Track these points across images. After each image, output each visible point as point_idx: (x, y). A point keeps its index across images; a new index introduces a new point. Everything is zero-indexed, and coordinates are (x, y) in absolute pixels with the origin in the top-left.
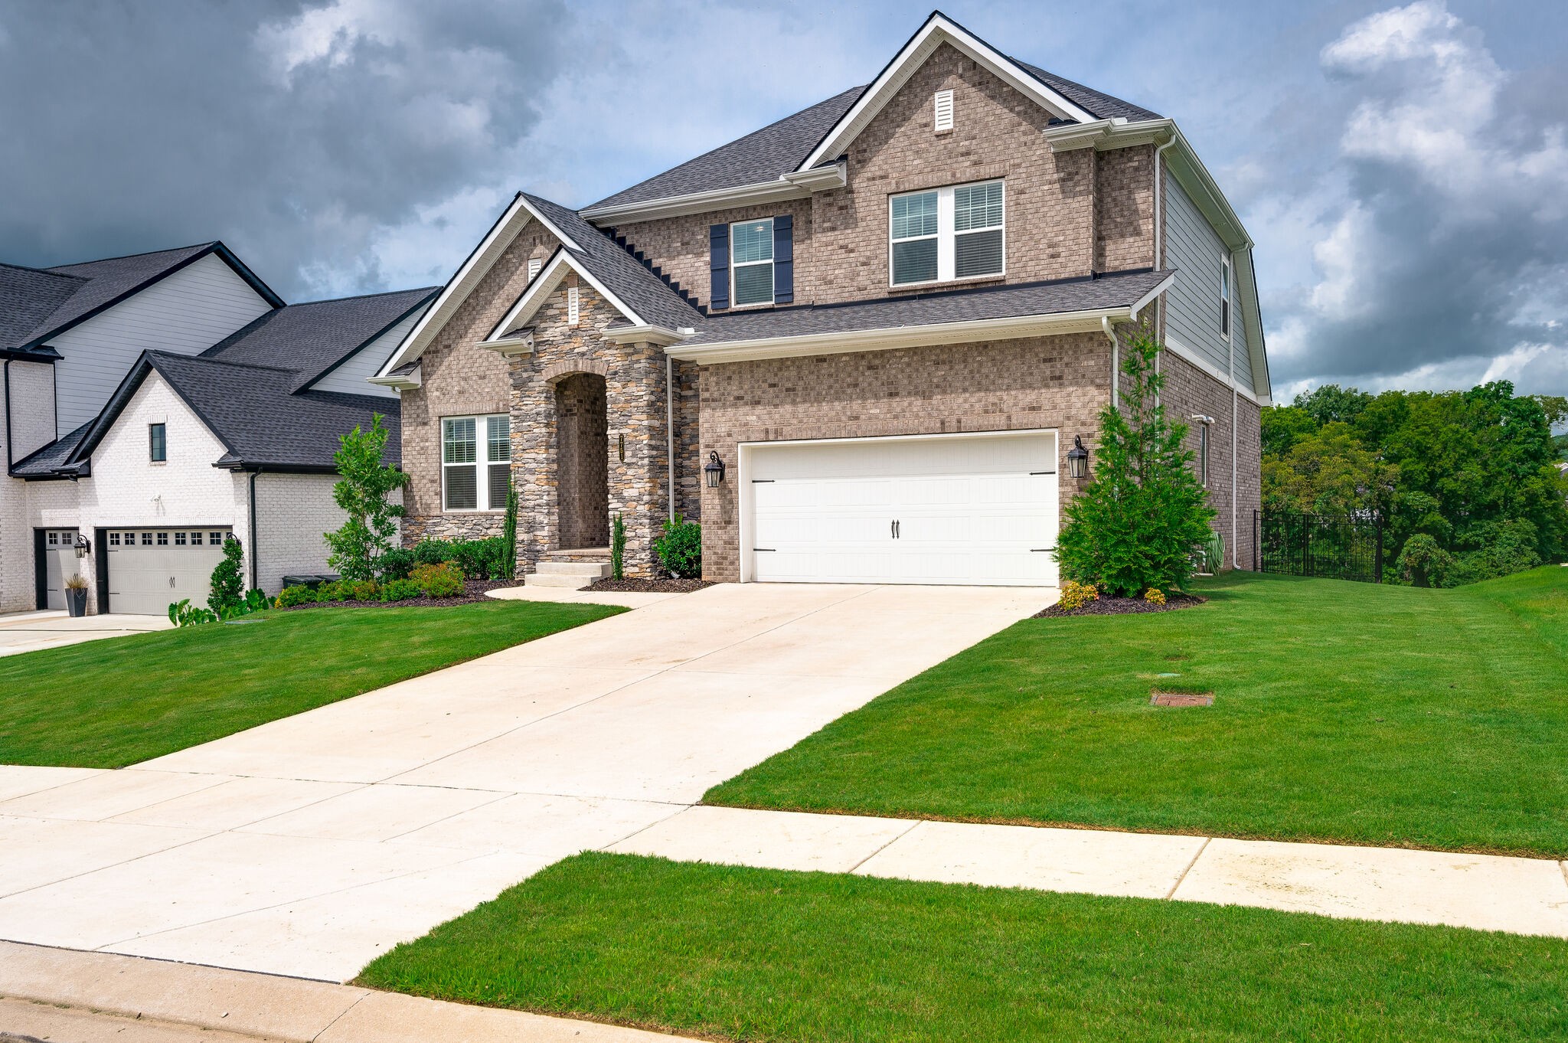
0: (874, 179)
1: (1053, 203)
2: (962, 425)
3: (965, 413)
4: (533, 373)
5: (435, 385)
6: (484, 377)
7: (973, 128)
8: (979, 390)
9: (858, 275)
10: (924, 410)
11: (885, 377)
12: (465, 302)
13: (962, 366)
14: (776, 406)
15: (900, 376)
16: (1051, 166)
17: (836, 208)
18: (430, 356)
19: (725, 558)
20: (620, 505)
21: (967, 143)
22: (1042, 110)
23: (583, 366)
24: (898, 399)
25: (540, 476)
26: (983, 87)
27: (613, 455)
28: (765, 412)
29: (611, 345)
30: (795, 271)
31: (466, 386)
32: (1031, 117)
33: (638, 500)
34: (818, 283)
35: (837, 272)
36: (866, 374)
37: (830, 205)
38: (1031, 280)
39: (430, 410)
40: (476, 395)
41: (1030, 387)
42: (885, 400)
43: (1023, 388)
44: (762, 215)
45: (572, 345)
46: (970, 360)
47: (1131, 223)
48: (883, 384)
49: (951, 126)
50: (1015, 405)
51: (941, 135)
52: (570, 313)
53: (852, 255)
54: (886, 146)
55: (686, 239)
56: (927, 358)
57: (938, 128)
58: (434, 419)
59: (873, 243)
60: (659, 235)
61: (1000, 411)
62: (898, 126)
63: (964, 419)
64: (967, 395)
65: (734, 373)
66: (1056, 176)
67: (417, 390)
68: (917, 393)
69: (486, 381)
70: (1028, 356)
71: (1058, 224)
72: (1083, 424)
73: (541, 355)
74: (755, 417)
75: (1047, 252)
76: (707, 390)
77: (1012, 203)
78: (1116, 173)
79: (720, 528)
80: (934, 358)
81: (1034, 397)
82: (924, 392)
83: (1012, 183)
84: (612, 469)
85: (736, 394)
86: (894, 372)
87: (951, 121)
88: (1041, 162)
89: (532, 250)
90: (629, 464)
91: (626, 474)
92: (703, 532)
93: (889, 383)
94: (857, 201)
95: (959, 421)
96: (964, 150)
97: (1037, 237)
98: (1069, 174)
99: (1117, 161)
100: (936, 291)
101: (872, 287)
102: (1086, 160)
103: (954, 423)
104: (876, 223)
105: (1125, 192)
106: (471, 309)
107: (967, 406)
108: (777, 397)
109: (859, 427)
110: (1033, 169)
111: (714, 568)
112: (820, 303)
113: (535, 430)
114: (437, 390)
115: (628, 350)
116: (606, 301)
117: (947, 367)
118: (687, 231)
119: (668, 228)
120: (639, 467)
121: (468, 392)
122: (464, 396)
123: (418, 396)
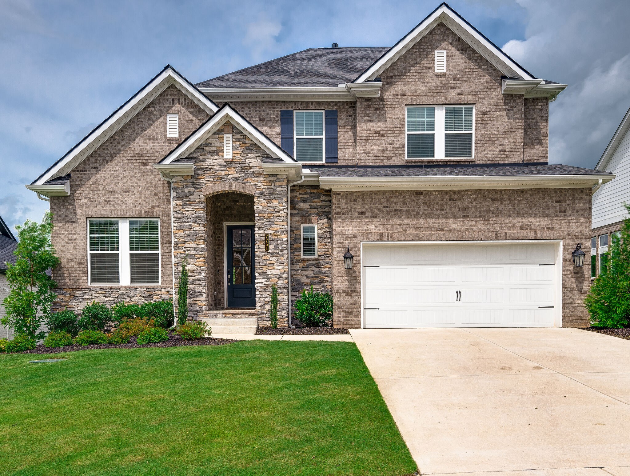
0: (397, 95)
1: (502, 121)
2: (508, 235)
3: (510, 229)
4: (194, 190)
5: (83, 195)
6: (128, 192)
7: (458, 74)
8: (518, 216)
9: (387, 150)
10: (485, 226)
11: (460, 206)
12: (112, 137)
13: (508, 202)
14: (388, 220)
15: (470, 206)
16: (501, 101)
17: (373, 109)
18: (79, 174)
19: (351, 314)
20: (265, 280)
21: (454, 82)
22: (497, 71)
23: (236, 187)
24: (468, 219)
25: (199, 260)
26: (464, 52)
27: (259, 248)
28: (380, 223)
29: (259, 174)
30: (339, 144)
31: (112, 197)
32: (490, 73)
33: (280, 277)
34: (360, 152)
35: (373, 147)
36: (449, 203)
37: (369, 106)
38: (490, 162)
39: (78, 213)
40: (120, 204)
41: (548, 216)
42: (460, 219)
43: (543, 216)
44: (317, 108)
45: (227, 173)
46: (513, 199)
47: (537, 138)
48: (459, 210)
49: (444, 71)
50: (539, 226)
51: (439, 75)
52: (225, 151)
53: (383, 138)
54: (405, 77)
55: (263, 117)
56: (487, 195)
57: (437, 71)
58: (82, 219)
59: (396, 132)
61: (530, 229)
62: (413, 66)
63: (509, 232)
64: (511, 219)
65: (358, 197)
66: (504, 107)
67: (66, 197)
68: (480, 217)
69: (130, 194)
70: (547, 199)
71: (504, 133)
72: (577, 238)
73: (200, 177)
74: (372, 226)
75: (499, 148)
76: (339, 207)
77: (479, 119)
78: (530, 111)
79: (348, 295)
80: (491, 196)
81: (550, 222)
82: (485, 216)
83: (479, 108)
84: (259, 257)
85: (360, 211)
86: (466, 203)
87: (445, 68)
88: (496, 98)
89: (171, 108)
90: (272, 254)
91: (269, 260)
92: (335, 298)
93: (463, 210)
94: (386, 106)
95: (506, 234)
96: (452, 86)
97: (493, 139)
98: (511, 107)
99: (530, 104)
100: (435, 164)
101: (395, 158)
102: (521, 101)
103: (503, 234)
104: (398, 120)
105: (534, 121)
106: (116, 143)
107: (511, 225)
108: (389, 214)
109: (444, 235)
110: (491, 102)
111: (342, 320)
112: (361, 164)
113: (195, 229)
114: (85, 198)
115: (272, 179)
116: (255, 145)
117: (499, 202)
118: (264, 111)
119: (249, 108)
120: (281, 256)
121: (114, 201)
122: (109, 204)
123: (67, 201)
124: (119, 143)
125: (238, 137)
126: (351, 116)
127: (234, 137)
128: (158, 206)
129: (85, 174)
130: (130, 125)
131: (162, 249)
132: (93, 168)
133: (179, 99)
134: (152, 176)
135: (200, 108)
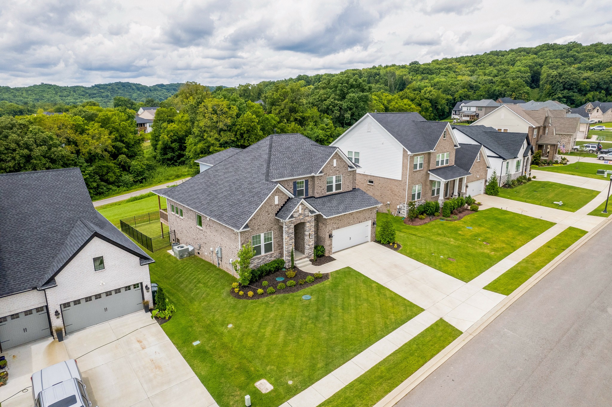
0: (325, 174)
1: (348, 179)
4: (292, 224)
7: (339, 166)
8: (364, 216)
14: (338, 223)
19: (330, 251)
20: (309, 246)
23: (301, 221)
24: (354, 219)
26: (340, 159)
27: (307, 237)
29: (308, 216)
30: (308, 190)
31: (259, 227)
32: (346, 165)
33: (312, 245)
34: (316, 193)
35: (319, 191)
36: (351, 216)
37: (318, 179)
38: (345, 191)
39: (250, 235)
40: (262, 229)
44: (302, 179)
45: (300, 217)
46: (363, 212)
49: (336, 166)
53: (321, 188)
54: (327, 168)
55: (289, 184)
56: (358, 212)
59: (325, 186)
61: (366, 219)
62: (329, 165)
63: (362, 221)
65: (332, 219)
66: (349, 175)
68: (357, 218)
69: (265, 225)
70: (369, 210)
71: (349, 182)
72: (374, 219)
73: (293, 220)
74: (335, 226)
75: (347, 187)
76: (328, 223)
77: (343, 179)
79: (329, 246)
81: (369, 216)
83: (343, 175)
85: (333, 223)
88: (347, 172)
89: (276, 194)
91: (310, 240)
94: (322, 178)
96: (337, 170)
97: (346, 184)
100: (334, 194)
101: (324, 193)
104: (325, 182)
109: (349, 224)
111: (328, 253)
113: (292, 236)
114: (251, 229)
115: (311, 217)
116: (307, 207)
117: (360, 214)
119: (285, 182)
120: (312, 238)
122: (259, 230)
123: (246, 232)
125: (304, 206)
126: (312, 181)
128: (273, 227)
129: (251, 222)
130: (265, 202)
131: (274, 240)
132: (254, 219)
133: (279, 192)
134: (271, 218)
135: (284, 193)
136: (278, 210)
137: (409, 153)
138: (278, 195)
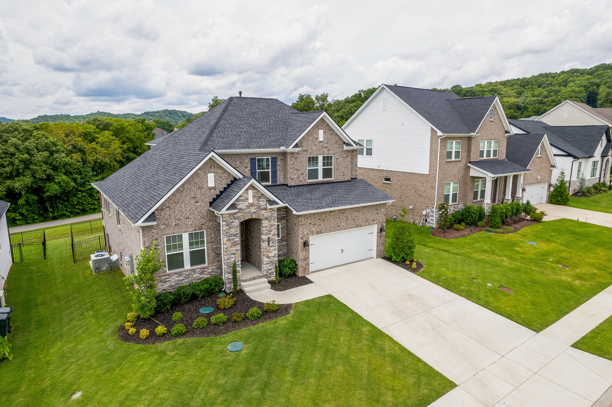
0: (304, 151)
2: (361, 225)
4: (234, 220)
5: (162, 223)
6: (188, 218)
7: (327, 141)
8: (364, 217)
9: (300, 177)
14: (320, 225)
16: (343, 153)
18: (159, 211)
19: (306, 269)
20: (268, 259)
22: (342, 140)
23: (254, 216)
26: (330, 131)
27: (265, 244)
28: (317, 227)
29: (265, 209)
30: (278, 174)
31: (179, 222)
32: (339, 141)
33: (274, 256)
34: (289, 179)
35: (294, 176)
37: (293, 157)
38: (339, 181)
39: (160, 233)
40: (184, 225)
43: (372, 216)
44: (267, 156)
45: (250, 209)
47: (354, 168)
49: (322, 140)
50: (370, 220)
51: (320, 142)
52: (249, 199)
53: (299, 172)
55: (242, 161)
58: (162, 237)
59: (304, 168)
60: (231, 159)
61: (368, 221)
62: (310, 137)
64: (362, 218)
65: (309, 217)
66: (344, 156)
69: (189, 219)
70: (373, 209)
72: (381, 223)
73: (237, 213)
74: (314, 228)
75: (342, 174)
76: (301, 222)
77: (335, 161)
79: (305, 261)
82: (353, 218)
83: (336, 156)
84: (265, 248)
85: (309, 222)
87: (323, 138)
89: (210, 170)
90: (271, 246)
91: (270, 249)
92: (299, 263)
94: (300, 157)
96: (326, 146)
97: (340, 171)
98: (347, 156)
100: (319, 183)
101: (303, 181)
104: (305, 164)
108: (320, 222)
110: (340, 153)
113: (235, 240)
114: (163, 225)
115: (271, 210)
116: (263, 194)
117: (358, 212)
118: (242, 159)
119: (235, 157)
120: (275, 246)
121: (180, 224)
122: (178, 226)
123: (153, 228)
124: (182, 192)
125: (255, 191)
126: (282, 160)
127: (253, 191)
128: (204, 224)
129: (163, 211)
130: (188, 181)
131: (207, 246)
132: (167, 207)
133: (214, 165)
134: (201, 208)
135: (225, 170)
136: (215, 197)
137: (439, 133)
138: (214, 172)
